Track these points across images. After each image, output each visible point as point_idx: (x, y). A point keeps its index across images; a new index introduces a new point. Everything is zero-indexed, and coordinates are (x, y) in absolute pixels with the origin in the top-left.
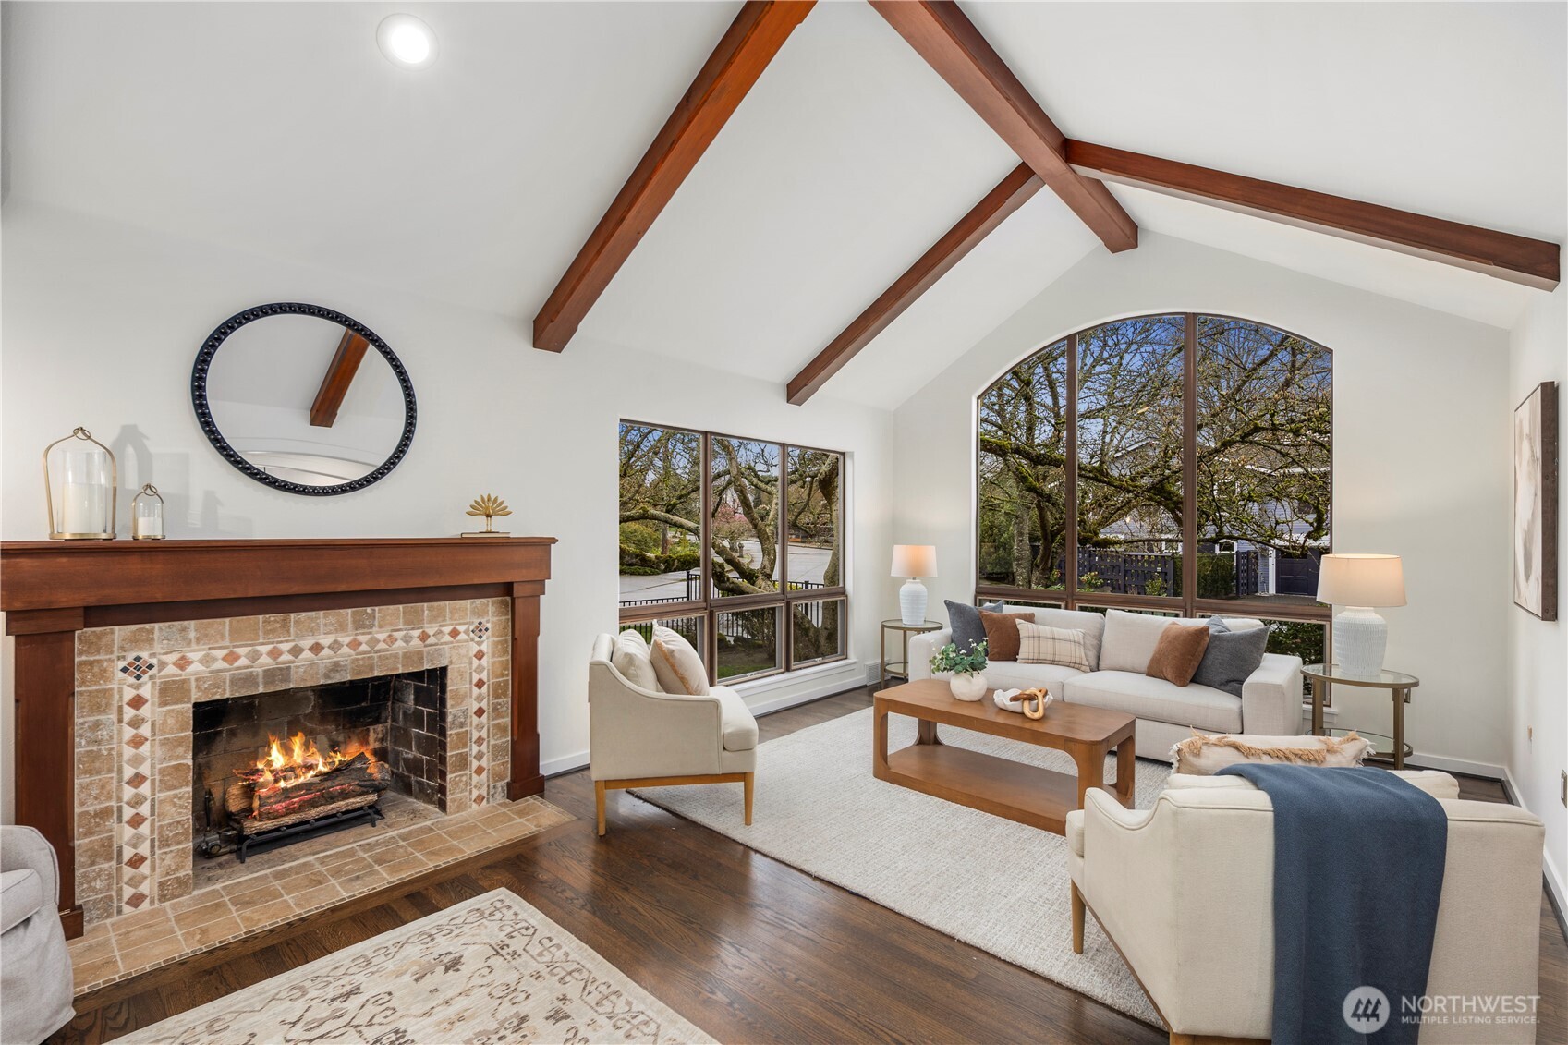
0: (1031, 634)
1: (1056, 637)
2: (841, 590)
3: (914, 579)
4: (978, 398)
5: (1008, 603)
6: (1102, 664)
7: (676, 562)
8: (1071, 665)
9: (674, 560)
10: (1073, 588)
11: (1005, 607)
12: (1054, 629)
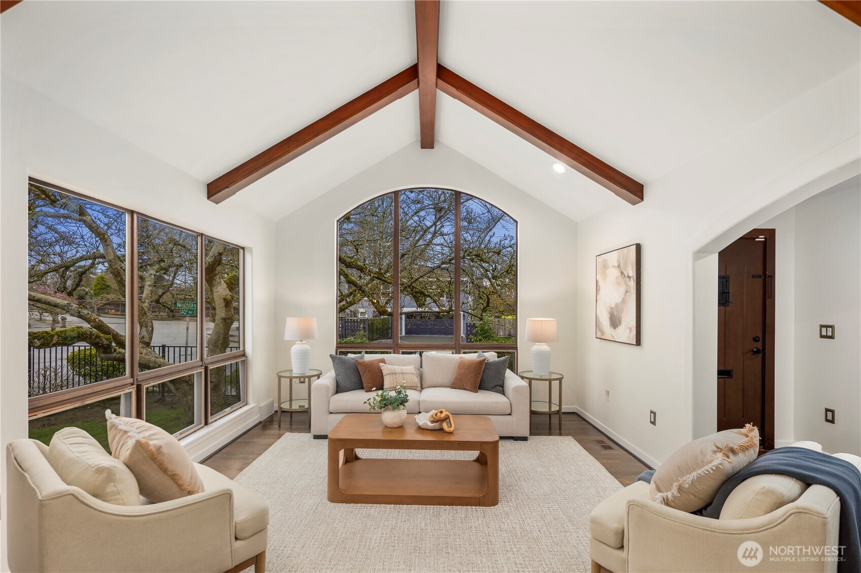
0: (391, 372)
1: (404, 372)
2: (242, 353)
3: (301, 341)
4: (337, 221)
5: (366, 353)
6: (425, 385)
7: (55, 338)
8: (412, 388)
9: (53, 336)
10: (398, 341)
11: (366, 355)
12: (401, 367)
